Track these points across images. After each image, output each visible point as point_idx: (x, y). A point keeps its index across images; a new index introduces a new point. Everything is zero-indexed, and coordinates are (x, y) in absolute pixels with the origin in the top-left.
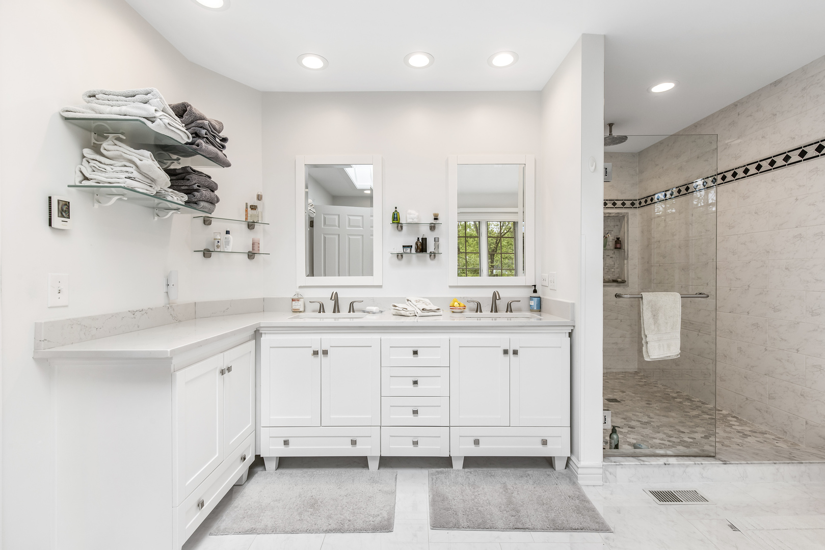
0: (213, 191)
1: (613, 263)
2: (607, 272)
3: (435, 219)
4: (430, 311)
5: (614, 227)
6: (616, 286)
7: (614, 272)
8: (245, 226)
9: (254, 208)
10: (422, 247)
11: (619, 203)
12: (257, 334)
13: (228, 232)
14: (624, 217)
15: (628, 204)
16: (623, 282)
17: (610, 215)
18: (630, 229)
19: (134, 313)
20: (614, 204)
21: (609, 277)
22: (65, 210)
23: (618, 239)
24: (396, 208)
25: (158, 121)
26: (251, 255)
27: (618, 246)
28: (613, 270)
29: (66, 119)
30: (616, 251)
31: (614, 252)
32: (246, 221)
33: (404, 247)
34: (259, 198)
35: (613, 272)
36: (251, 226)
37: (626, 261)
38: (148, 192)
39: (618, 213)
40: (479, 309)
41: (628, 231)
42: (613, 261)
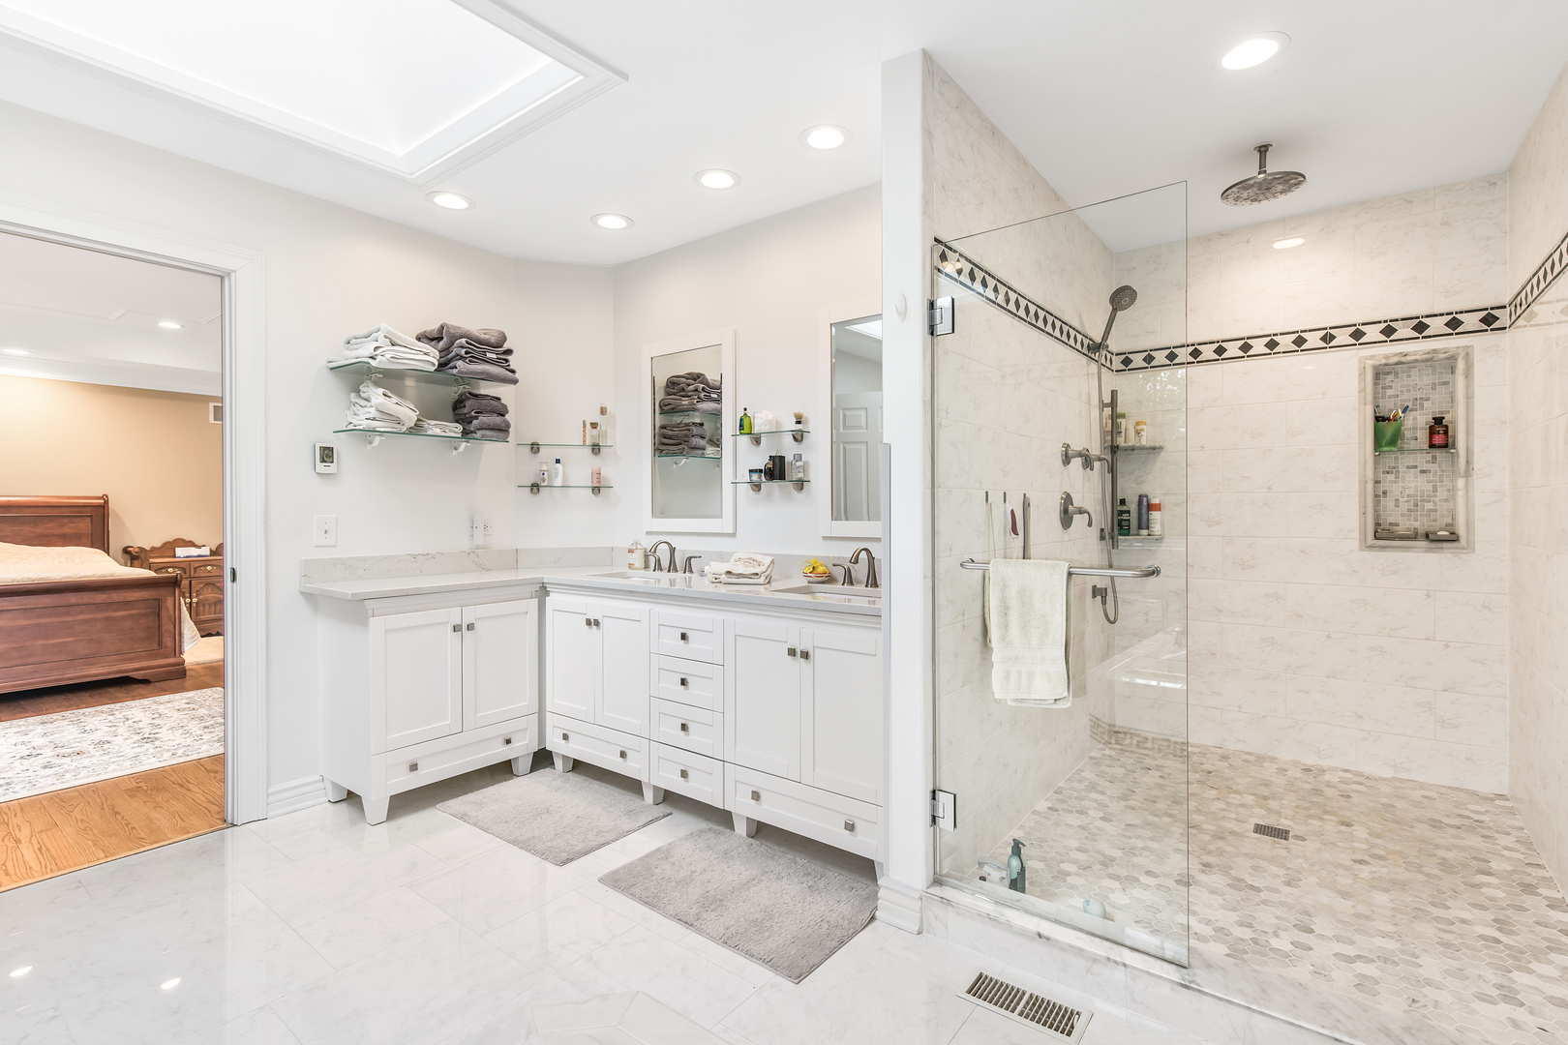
0: (503, 415)
1: (1430, 487)
2: (1409, 510)
3: (799, 422)
4: (740, 575)
5: (1434, 389)
6: (1428, 550)
7: (1435, 511)
8: (588, 451)
9: (594, 425)
10: (776, 470)
11: (1437, 325)
12: (543, 591)
13: (558, 461)
14: (1453, 358)
15: (1471, 321)
16: (1453, 538)
17: (1404, 359)
18: (1478, 392)
19: (415, 557)
20: (1420, 328)
21: (1417, 524)
22: (327, 455)
23: (1438, 421)
24: (745, 409)
25: (379, 358)
26: (596, 490)
27: (1438, 439)
28: (1429, 506)
29: (331, 369)
30: (1438, 453)
31: (1434, 458)
32: (584, 445)
33: (751, 471)
34: (603, 411)
35: (1430, 510)
36: (596, 449)
37: (1461, 482)
38: (394, 430)
39: (1435, 351)
40: (849, 579)
41: (1469, 397)
42: (1428, 482)
